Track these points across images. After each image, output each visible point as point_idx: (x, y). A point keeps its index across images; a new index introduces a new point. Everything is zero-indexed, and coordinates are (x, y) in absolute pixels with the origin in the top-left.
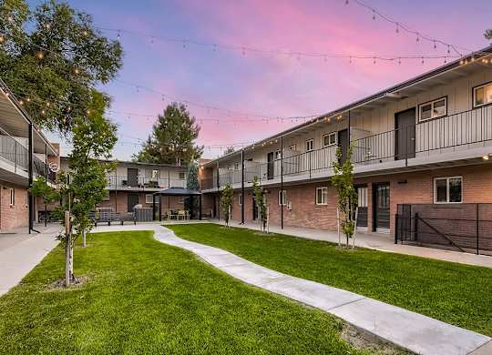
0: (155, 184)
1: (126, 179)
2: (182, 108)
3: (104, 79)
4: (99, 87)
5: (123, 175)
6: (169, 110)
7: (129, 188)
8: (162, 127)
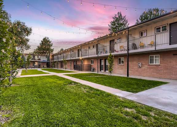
0: (40, 59)
1: (33, 58)
2: (48, 38)
3: (27, 36)
4: (26, 37)
6: (44, 39)
7: (33, 60)
8: (42, 44)
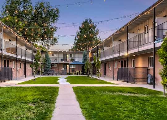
1: (62, 58)
2: (91, 21)
5: (61, 56)
